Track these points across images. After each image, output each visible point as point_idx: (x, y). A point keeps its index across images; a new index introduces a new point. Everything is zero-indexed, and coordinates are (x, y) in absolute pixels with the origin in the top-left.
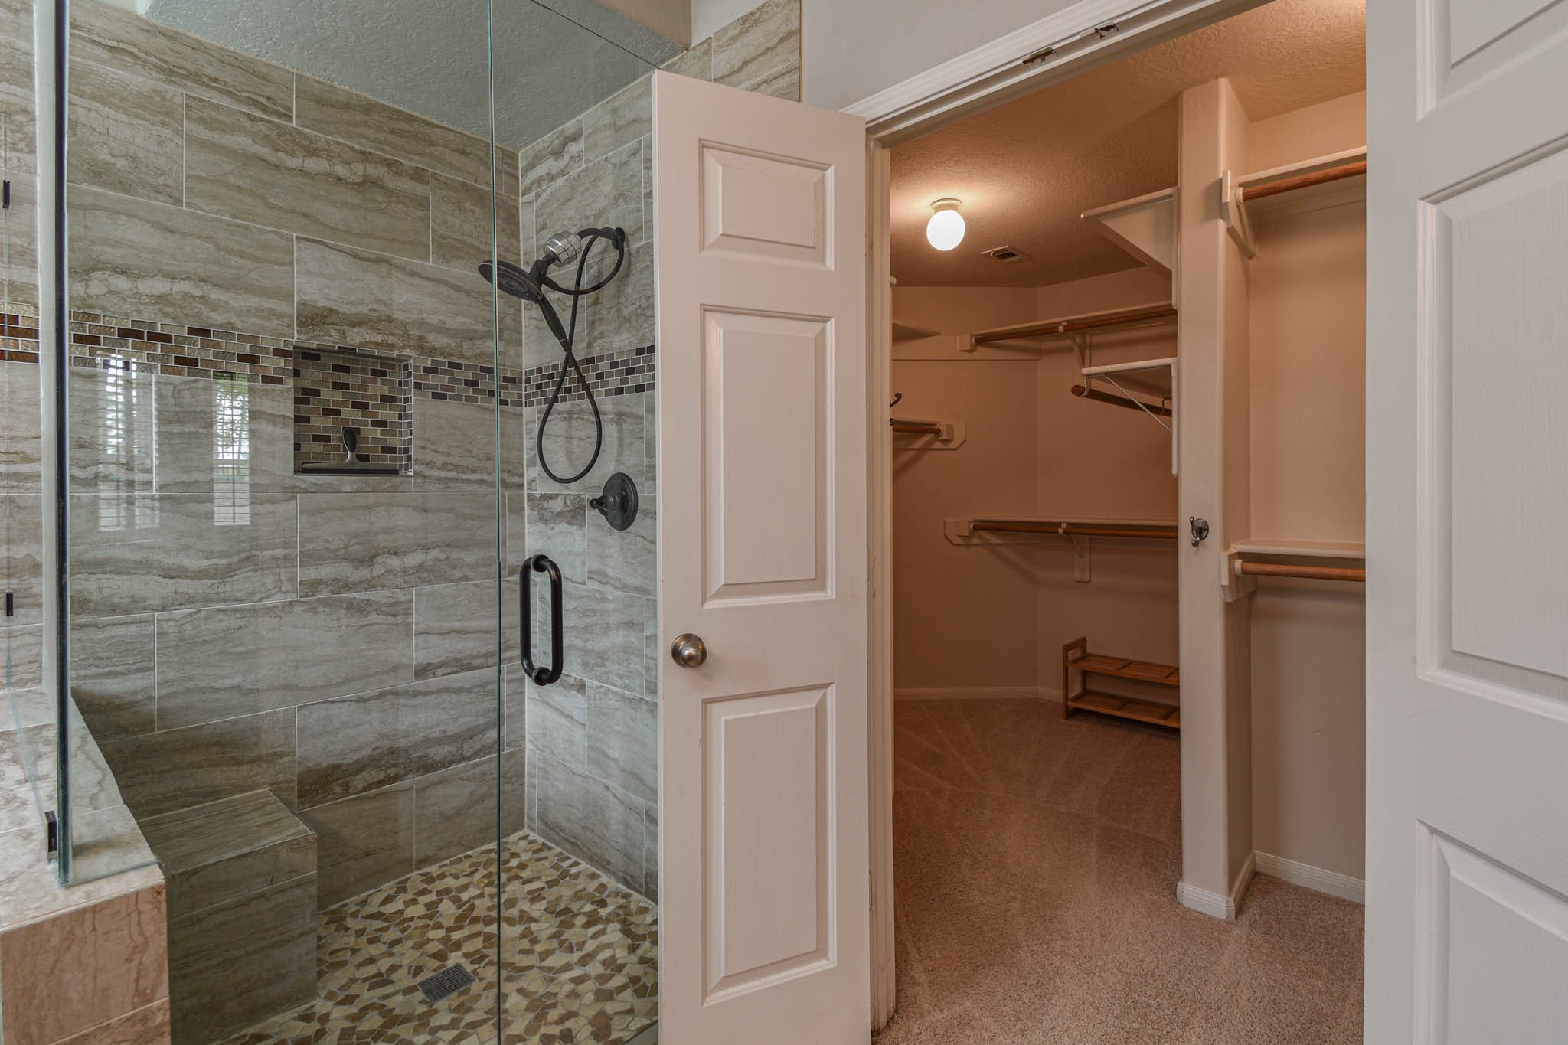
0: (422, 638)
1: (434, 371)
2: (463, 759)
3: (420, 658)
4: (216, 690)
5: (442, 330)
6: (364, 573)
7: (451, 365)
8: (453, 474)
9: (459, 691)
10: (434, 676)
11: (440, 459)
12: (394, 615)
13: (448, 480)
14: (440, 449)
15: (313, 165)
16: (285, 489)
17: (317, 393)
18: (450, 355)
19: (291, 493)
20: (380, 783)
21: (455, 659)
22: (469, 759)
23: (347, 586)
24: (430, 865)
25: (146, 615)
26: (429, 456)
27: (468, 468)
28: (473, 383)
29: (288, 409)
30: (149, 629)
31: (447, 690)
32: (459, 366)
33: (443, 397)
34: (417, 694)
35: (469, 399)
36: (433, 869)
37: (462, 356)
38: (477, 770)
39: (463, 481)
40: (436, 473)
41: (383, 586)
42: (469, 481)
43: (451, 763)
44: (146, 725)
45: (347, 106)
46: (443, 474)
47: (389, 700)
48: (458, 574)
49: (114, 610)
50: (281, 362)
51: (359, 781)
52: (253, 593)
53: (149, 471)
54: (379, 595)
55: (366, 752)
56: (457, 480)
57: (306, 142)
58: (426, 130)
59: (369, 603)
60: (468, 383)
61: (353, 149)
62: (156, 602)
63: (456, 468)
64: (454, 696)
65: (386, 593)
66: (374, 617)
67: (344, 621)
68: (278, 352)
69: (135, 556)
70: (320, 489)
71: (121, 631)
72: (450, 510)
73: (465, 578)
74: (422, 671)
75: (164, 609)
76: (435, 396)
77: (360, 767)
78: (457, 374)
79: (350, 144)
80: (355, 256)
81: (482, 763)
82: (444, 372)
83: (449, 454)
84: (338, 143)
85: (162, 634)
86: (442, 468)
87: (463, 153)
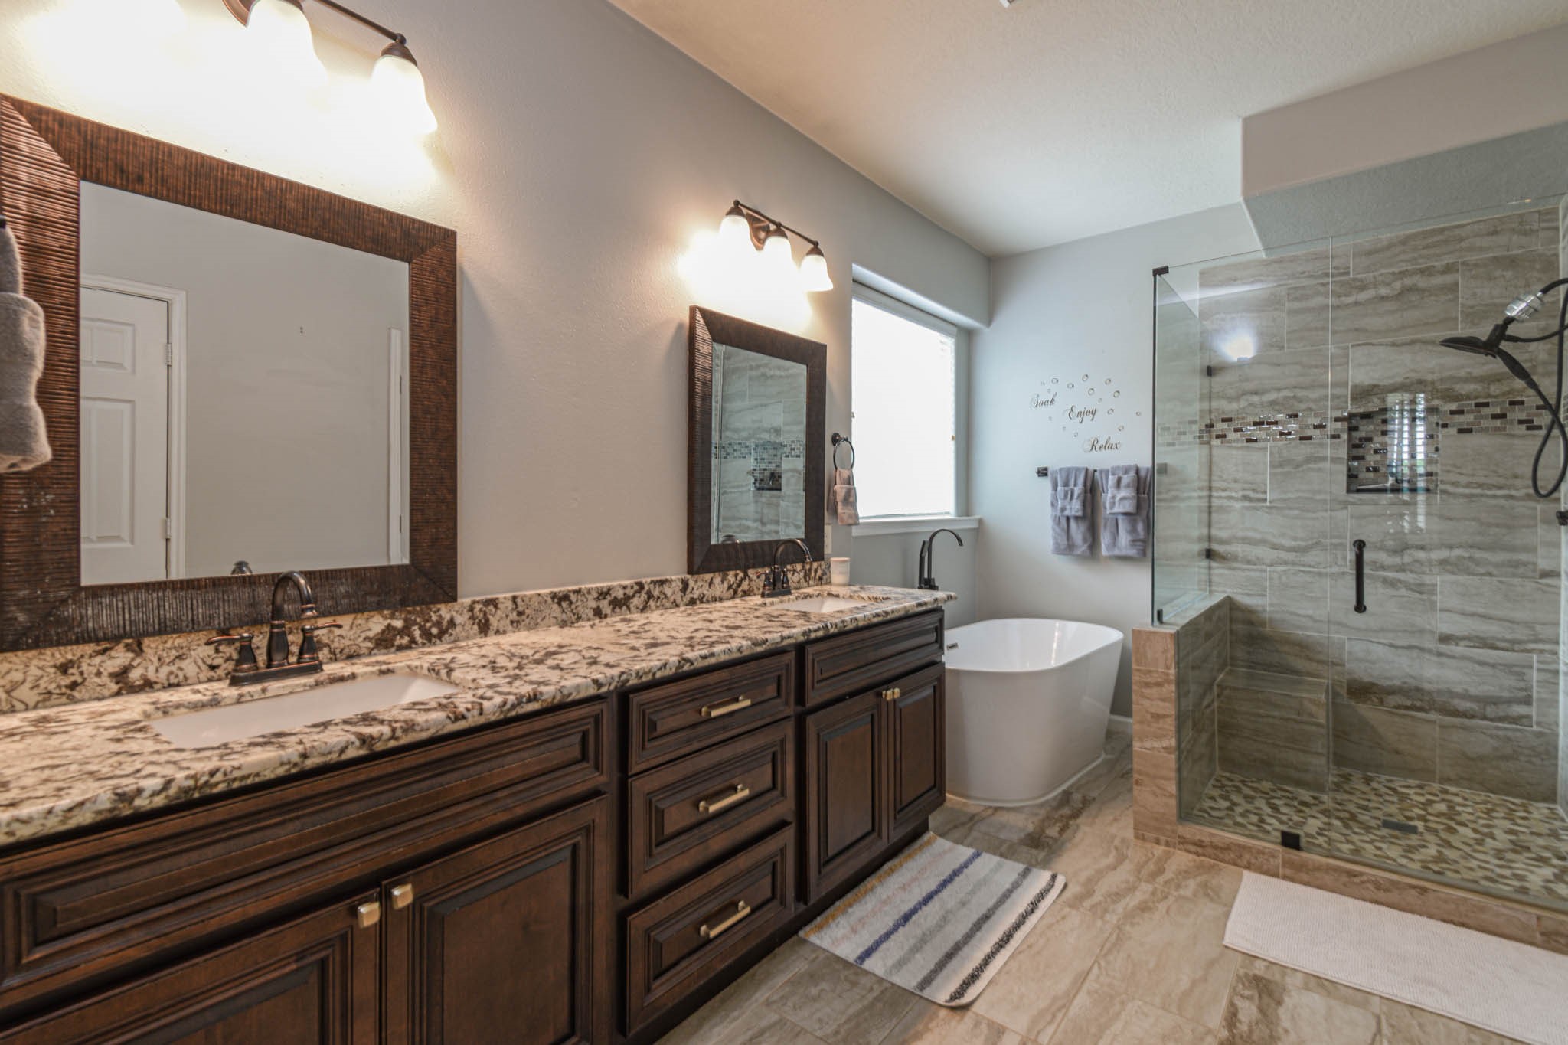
0: (1446, 615)
1: (1460, 412)
2: (1485, 718)
3: (1445, 629)
4: (1299, 615)
5: (1470, 379)
6: (1397, 560)
7: (1478, 405)
8: (1478, 491)
9: (1482, 663)
10: (1457, 645)
11: (1464, 480)
12: (1421, 593)
13: (1472, 496)
14: (1464, 471)
15: (1363, 296)
16: (1340, 502)
17: (1369, 440)
18: (1476, 397)
19: (1345, 504)
20: (1407, 708)
21: (1477, 637)
22: (1491, 720)
23: (1383, 568)
24: (1451, 785)
25: (1264, 567)
26: (1453, 477)
27: (1494, 486)
28: (1503, 416)
29: (1343, 453)
30: (1264, 575)
31: (1470, 659)
32: (1487, 405)
33: (1470, 431)
34: (1440, 654)
35: (1497, 429)
36: (1453, 789)
37: (1489, 396)
38: (1500, 733)
39: (1488, 496)
40: (1461, 490)
41: (1412, 571)
42: (1495, 497)
43: (1473, 717)
44: (1263, 624)
45: (1388, 247)
46: (1467, 491)
47: (1415, 653)
48: (1482, 570)
49: (1249, 562)
50: (1339, 425)
51: (1393, 700)
52: (1319, 564)
53: (1265, 493)
54: (1408, 577)
55: (1397, 683)
56: (1482, 495)
57: (1358, 284)
58: (1457, 232)
59: (1399, 581)
60: (1495, 417)
61: (1394, 274)
62: (1268, 561)
63: (1480, 486)
64: (1476, 666)
65: (1415, 576)
66: (1403, 591)
67: (1381, 590)
68: (1337, 420)
69: (1258, 536)
70: (1362, 503)
71: (1252, 574)
72: (1474, 519)
73: (1490, 574)
74: (1445, 639)
75: (1271, 565)
76: (1461, 431)
77: (1392, 691)
78: (1486, 411)
79: (1391, 271)
80: (1394, 344)
81: (1506, 729)
82: (1472, 412)
83: (1473, 475)
84: (1382, 274)
85: (1271, 579)
86: (1468, 485)
87: (1495, 233)
